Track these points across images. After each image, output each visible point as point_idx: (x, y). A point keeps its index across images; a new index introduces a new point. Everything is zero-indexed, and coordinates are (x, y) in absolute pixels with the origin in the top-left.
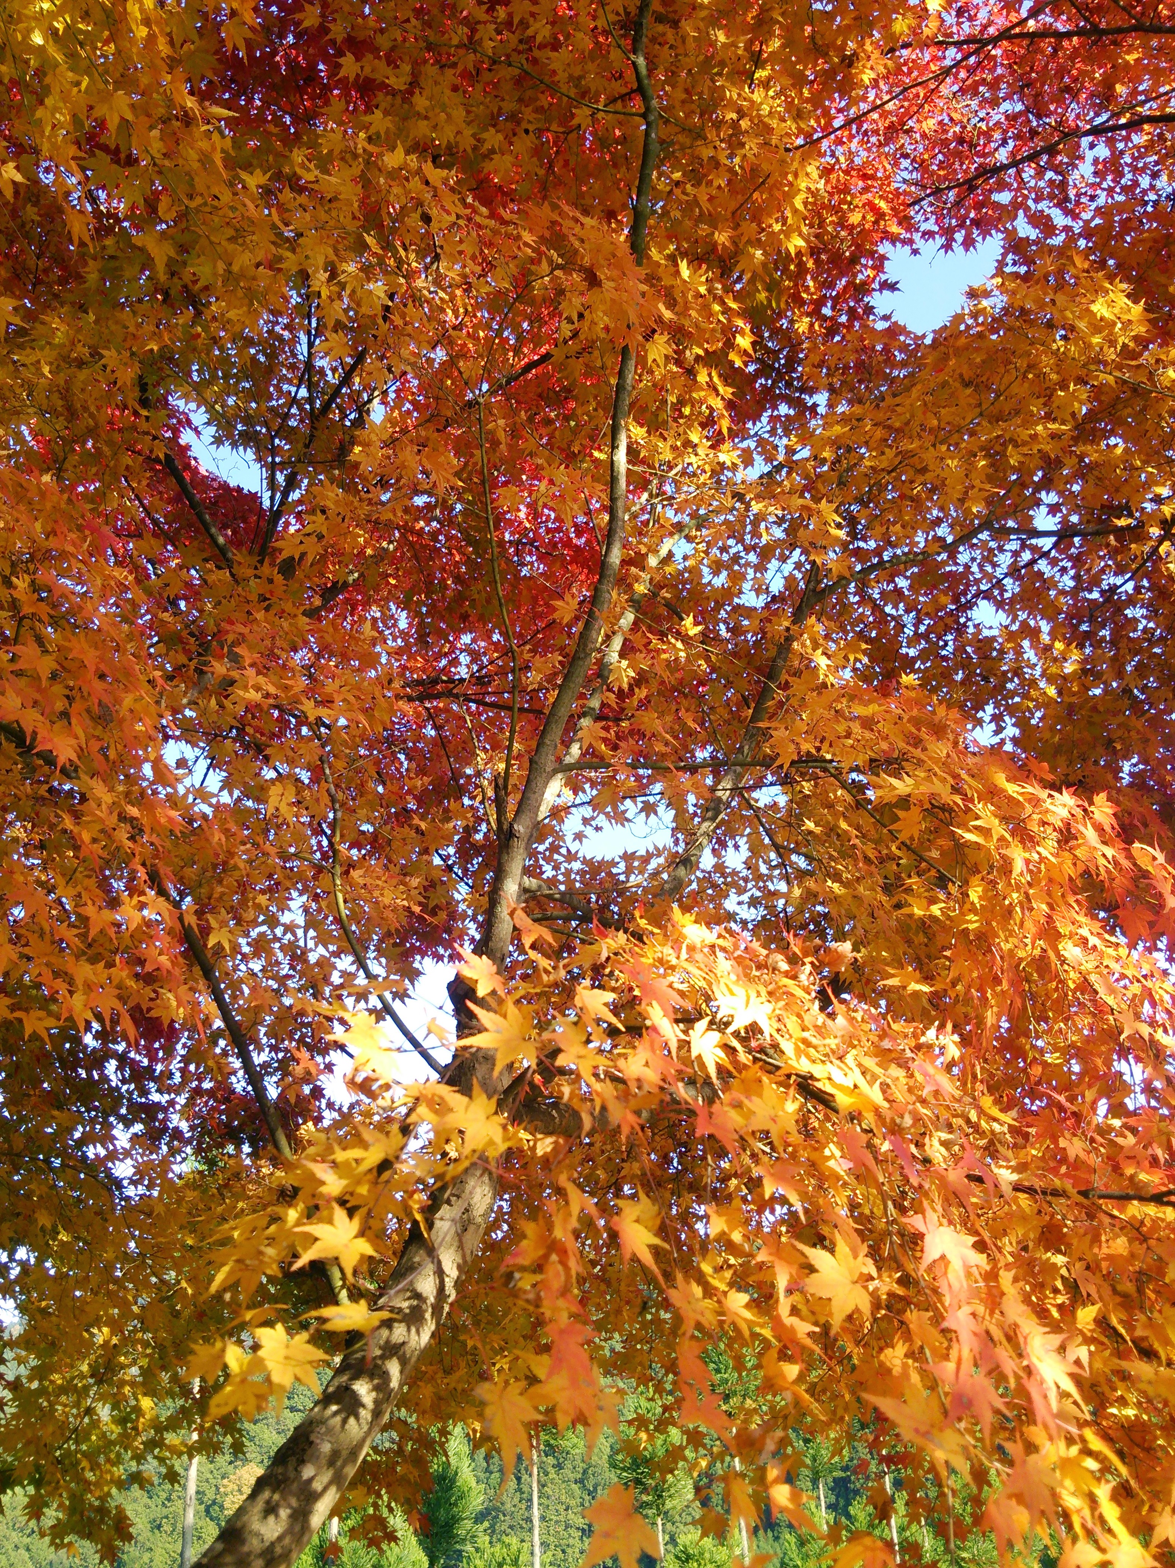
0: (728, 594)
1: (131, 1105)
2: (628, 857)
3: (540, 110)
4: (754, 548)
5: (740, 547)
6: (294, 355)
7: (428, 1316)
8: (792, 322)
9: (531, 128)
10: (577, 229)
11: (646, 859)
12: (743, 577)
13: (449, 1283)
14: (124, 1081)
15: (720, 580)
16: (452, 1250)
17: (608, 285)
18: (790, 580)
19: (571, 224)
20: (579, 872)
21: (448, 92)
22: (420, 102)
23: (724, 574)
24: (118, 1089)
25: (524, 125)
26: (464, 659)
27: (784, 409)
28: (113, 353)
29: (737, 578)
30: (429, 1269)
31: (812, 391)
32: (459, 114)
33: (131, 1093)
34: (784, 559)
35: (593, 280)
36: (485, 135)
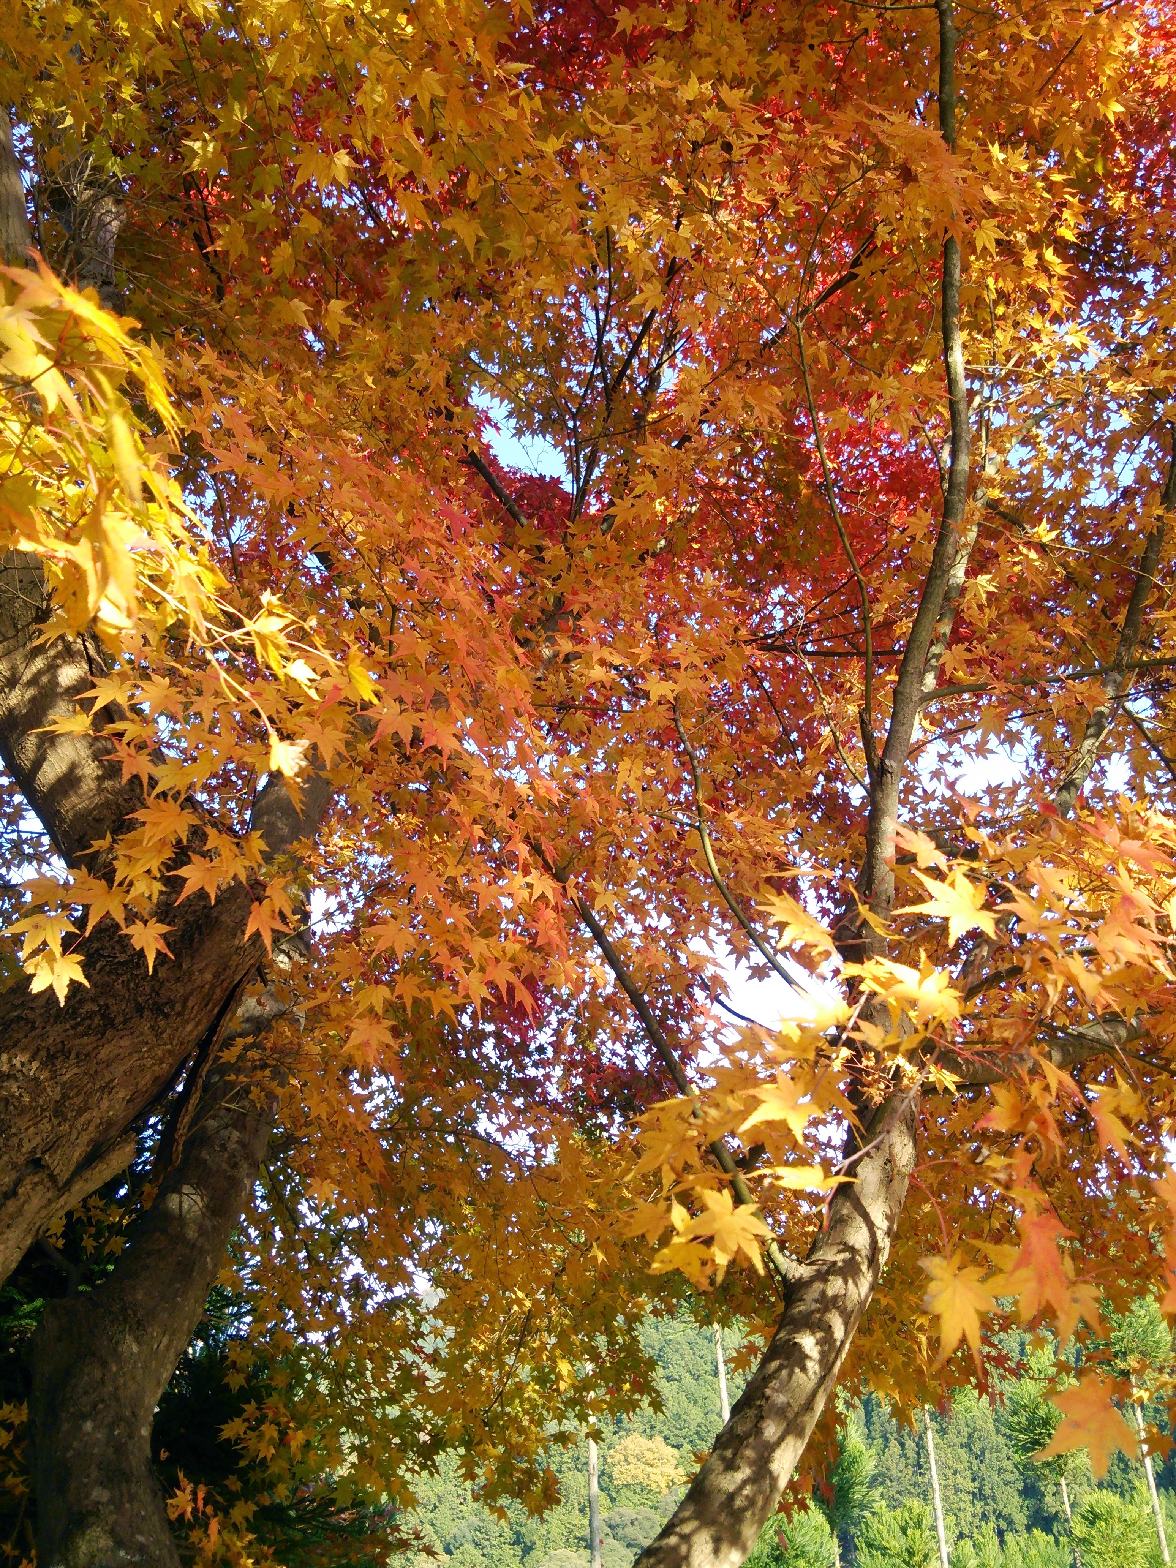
0: (1074, 495)
1: (510, 1080)
2: (992, 791)
3: (821, 23)
4: (1098, 442)
5: (1082, 443)
6: (582, 334)
7: (864, 1268)
8: (1105, 200)
9: (815, 42)
10: (886, 126)
11: (1013, 791)
12: (1089, 475)
13: (880, 1235)
14: (502, 1058)
15: (1064, 482)
16: (880, 1202)
17: (924, 178)
18: (1142, 474)
19: (879, 122)
20: (939, 812)
21: (727, 25)
22: (701, 40)
23: (1067, 474)
24: (497, 1066)
25: (808, 41)
26: (779, 613)
27: (1106, 293)
28: (425, 356)
29: (1082, 477)
30: (859, 1221)
31: (1135, 269)
32: (740, 43)
33: (509, 1069)
34: (1132, 450)
35: (907, 175)
36: (769, 60)
